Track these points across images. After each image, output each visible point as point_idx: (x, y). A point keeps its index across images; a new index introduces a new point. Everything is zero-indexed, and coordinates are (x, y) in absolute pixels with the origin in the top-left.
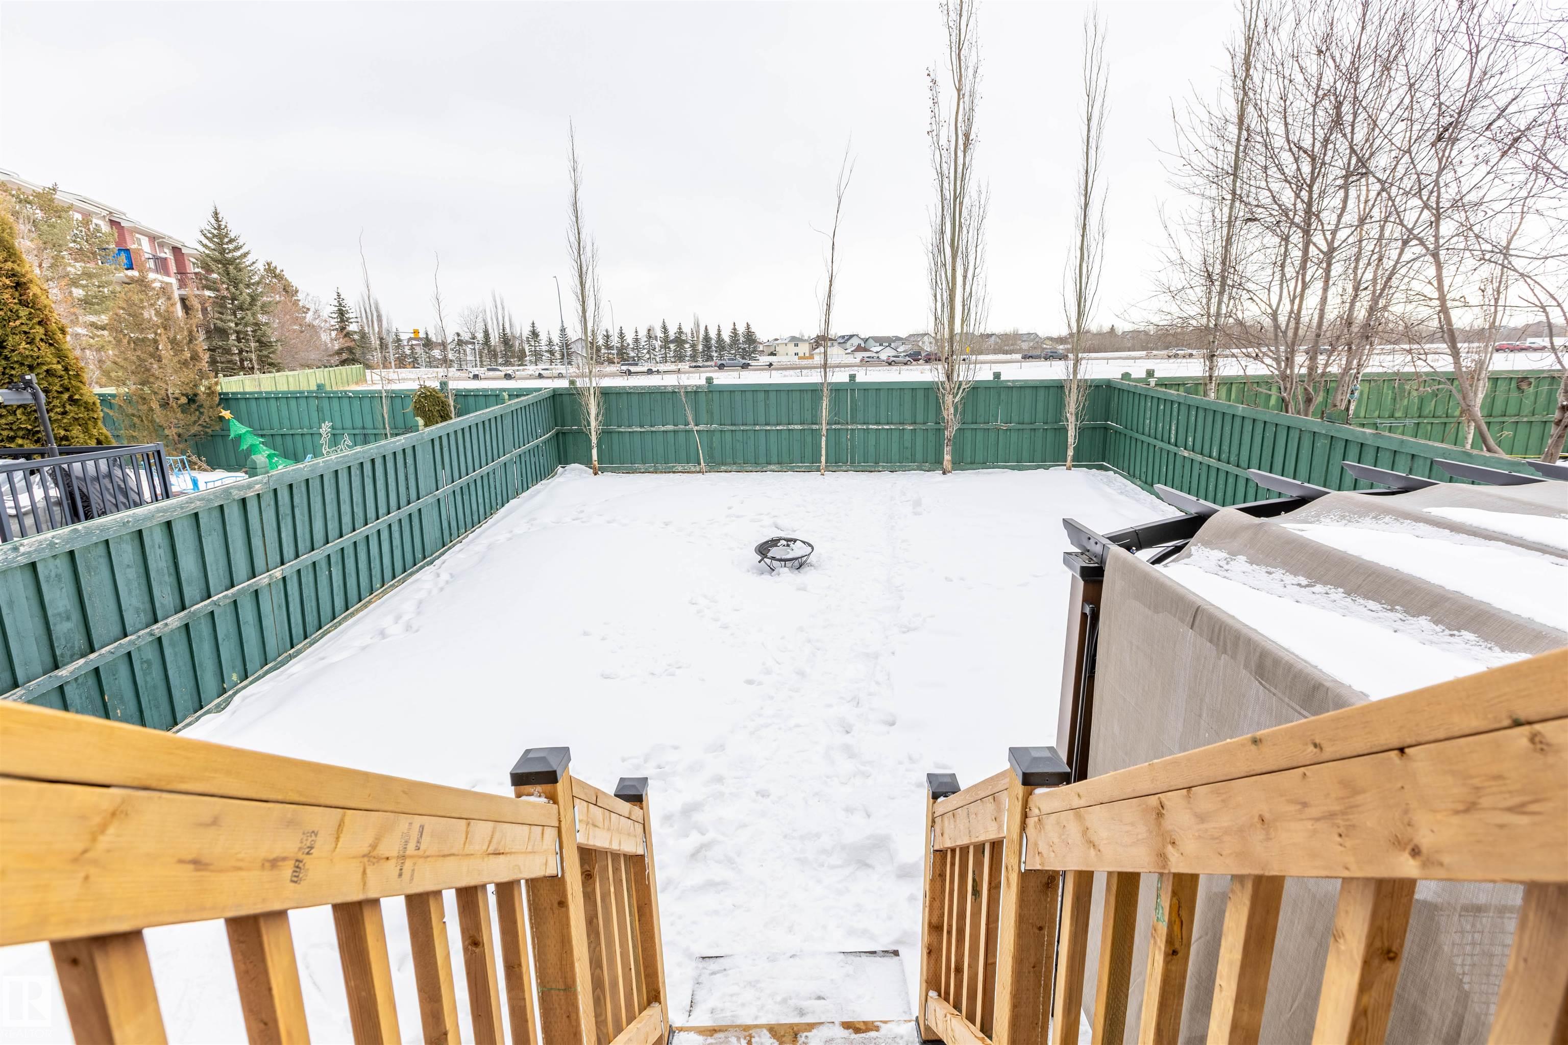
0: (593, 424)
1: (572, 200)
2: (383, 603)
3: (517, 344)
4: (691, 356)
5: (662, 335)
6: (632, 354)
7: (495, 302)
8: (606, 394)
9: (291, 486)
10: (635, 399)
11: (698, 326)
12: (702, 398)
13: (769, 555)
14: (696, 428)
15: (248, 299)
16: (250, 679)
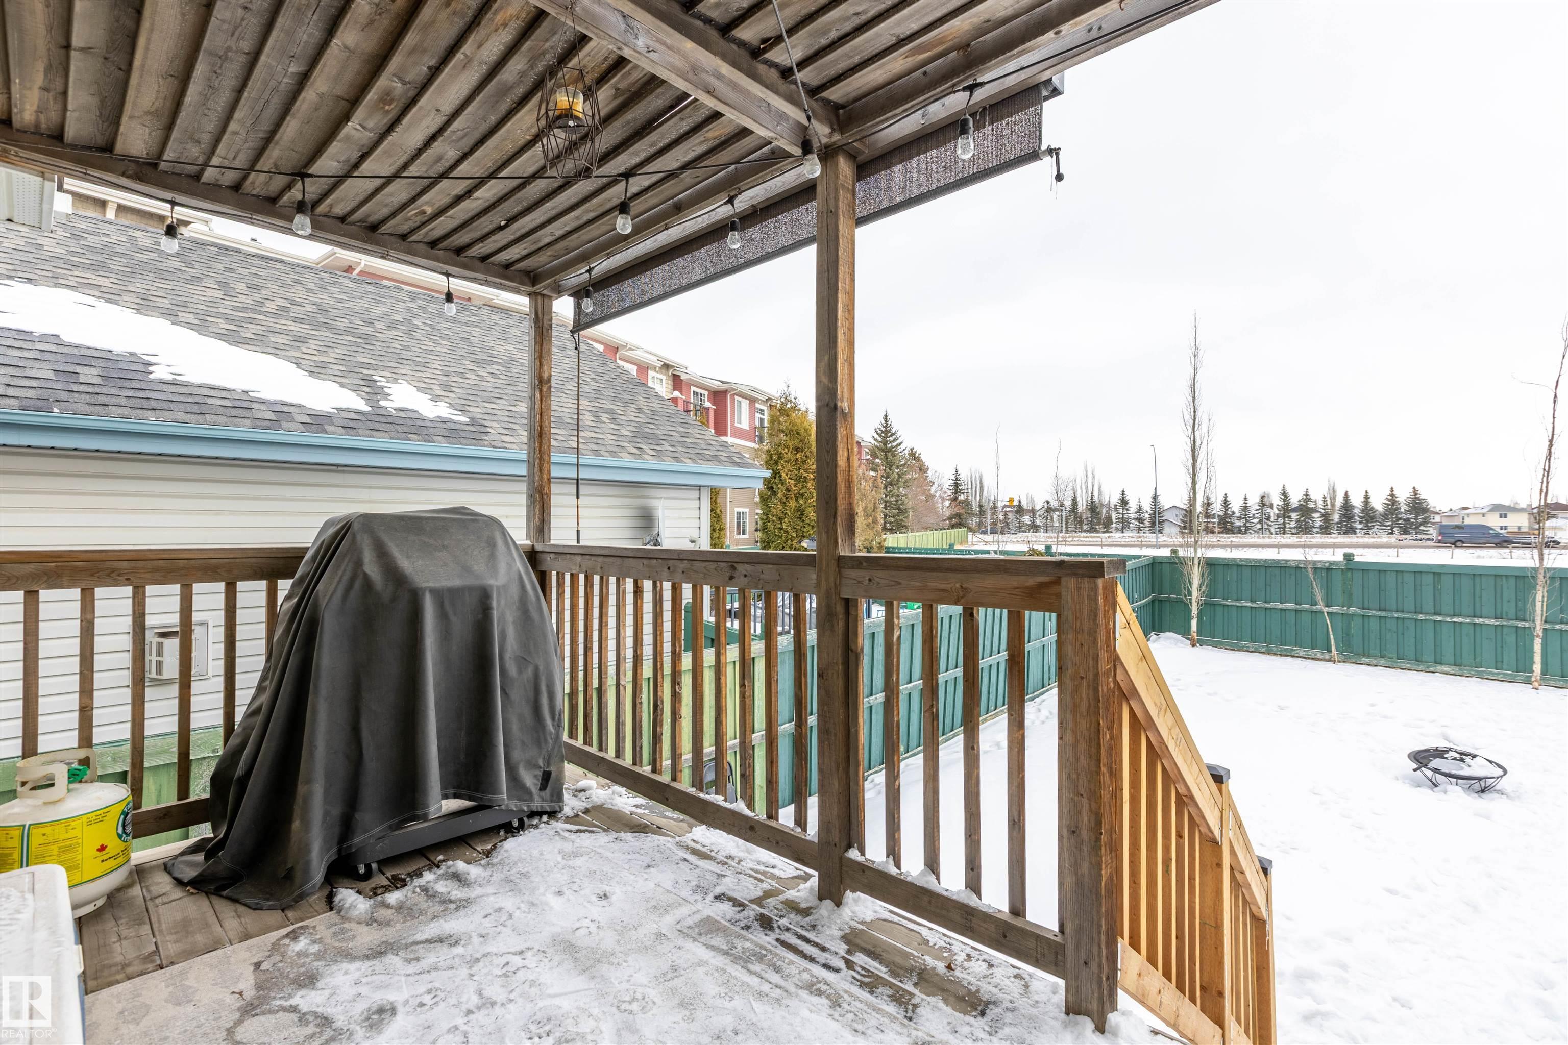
0: (1195, 594)
1: (1190, 382)
2: (996, 723)
3: (1104, 511)
4: (1321, 527)
5: (1281, 503)
6: (1238, 523)
7: (1087, 471)
8: (1211, 565)
9: (951, 617)
10: (1246, 573)
11: (1334, 491)
12: (1337, 578)
13: (1431, 765)
14: (1326, 610)
15: (897, 476)
16: (910, 753)
